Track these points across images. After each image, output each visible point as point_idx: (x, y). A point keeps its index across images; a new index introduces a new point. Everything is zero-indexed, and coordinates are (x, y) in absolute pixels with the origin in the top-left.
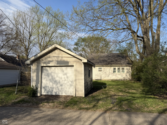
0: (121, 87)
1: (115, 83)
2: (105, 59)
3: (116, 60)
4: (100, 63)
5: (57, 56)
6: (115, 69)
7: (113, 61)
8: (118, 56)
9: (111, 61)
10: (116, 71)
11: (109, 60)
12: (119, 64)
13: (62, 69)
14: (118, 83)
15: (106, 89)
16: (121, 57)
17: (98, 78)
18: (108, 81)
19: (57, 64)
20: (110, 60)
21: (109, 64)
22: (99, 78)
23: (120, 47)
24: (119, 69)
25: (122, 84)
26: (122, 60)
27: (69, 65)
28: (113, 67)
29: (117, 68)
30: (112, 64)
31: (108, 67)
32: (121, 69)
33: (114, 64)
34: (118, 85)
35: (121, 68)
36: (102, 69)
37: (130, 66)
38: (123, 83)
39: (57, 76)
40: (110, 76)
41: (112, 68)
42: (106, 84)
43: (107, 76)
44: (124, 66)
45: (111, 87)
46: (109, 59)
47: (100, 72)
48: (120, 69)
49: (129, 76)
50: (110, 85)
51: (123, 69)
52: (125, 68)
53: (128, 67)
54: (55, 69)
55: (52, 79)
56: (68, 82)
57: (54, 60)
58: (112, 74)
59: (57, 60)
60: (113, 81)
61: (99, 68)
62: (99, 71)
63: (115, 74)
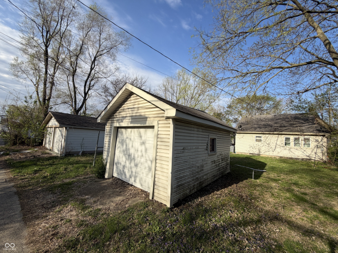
0: (301, 182)
1: (288, 165)
2: (270, 123)
3: (291, 125)
4: (258, 129)
5: (132, 107)
6: (287, 139)
7: (285, 126)
8: (296, 118)
9: (281, 127)
10: (290, 144)
11: (275, 125)
12: (298, 131)
13: (140, 133)
14: (295, 167)
15: (258, 181)
16: (302, 119)
17: (254, 151)
18: (272, 159)
19: (131, 122)
20: (279, 125)
21: (276, 131)
22: (256, 152)
23: (301, 103)
24: (296, 139)
25: (303, 170)
26: (304, 125)
27: (147, 125)
28: (283, 136)
29: (292, 138)
30: (282, 131)
31: (274, 136)
32: (302, 140)
33: (285, 130)
34: (293, 172)
35: (302, 138)
36: (262, 139)
37: (324, 136)
38: (306, 167)
39: (132, 146)
40: (278, 150)
41: (283, 138)
42: (266, 164)
43: (271, 150)
44: (309, 135)
45: (272, 175)
46: (276, 123)
47: (259, 143)
48: (300, 140)
49: (320, 155)
50: (273, 169)
51: (307, 140)
52: (312, 138)
53: (320, 138)
54: (131, 131)
55: (126, 150)
56: (146, 162)
57: (128, 115)
58: (282, 148)
59: (131, 115)
60: (283, 160)
61: (256, 137)
62: (257, 140)
63: (288, 149)
